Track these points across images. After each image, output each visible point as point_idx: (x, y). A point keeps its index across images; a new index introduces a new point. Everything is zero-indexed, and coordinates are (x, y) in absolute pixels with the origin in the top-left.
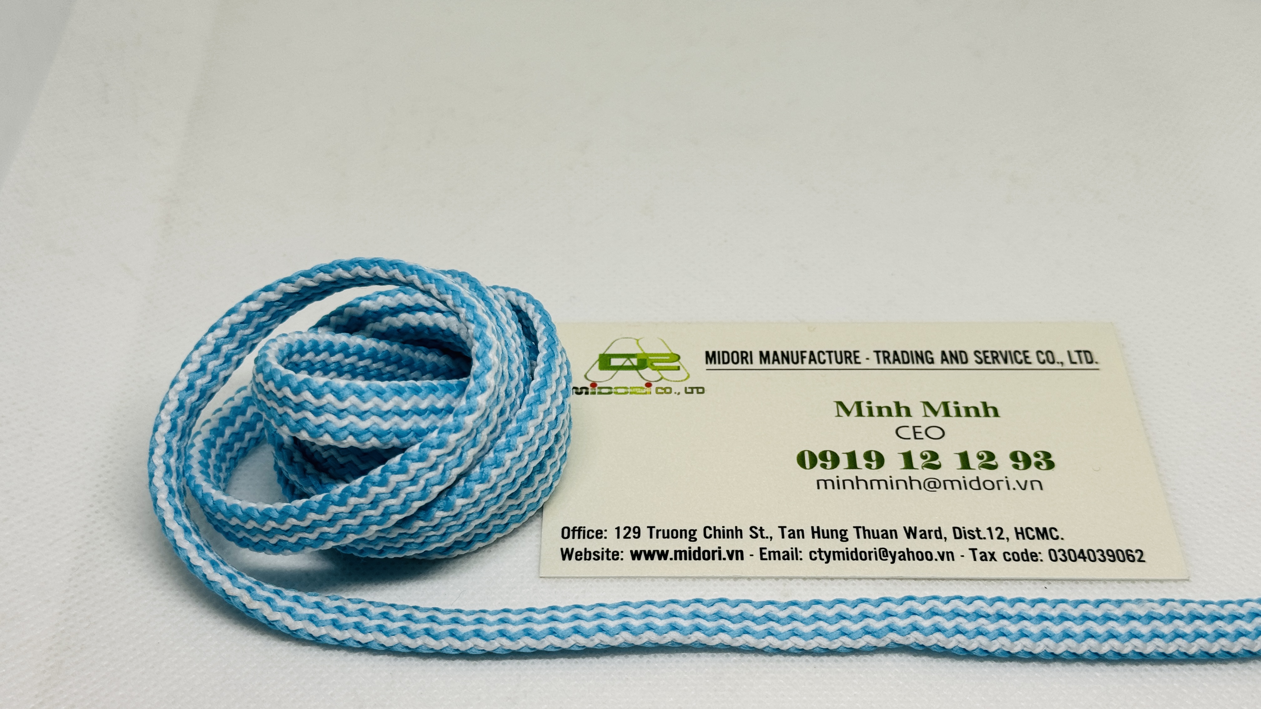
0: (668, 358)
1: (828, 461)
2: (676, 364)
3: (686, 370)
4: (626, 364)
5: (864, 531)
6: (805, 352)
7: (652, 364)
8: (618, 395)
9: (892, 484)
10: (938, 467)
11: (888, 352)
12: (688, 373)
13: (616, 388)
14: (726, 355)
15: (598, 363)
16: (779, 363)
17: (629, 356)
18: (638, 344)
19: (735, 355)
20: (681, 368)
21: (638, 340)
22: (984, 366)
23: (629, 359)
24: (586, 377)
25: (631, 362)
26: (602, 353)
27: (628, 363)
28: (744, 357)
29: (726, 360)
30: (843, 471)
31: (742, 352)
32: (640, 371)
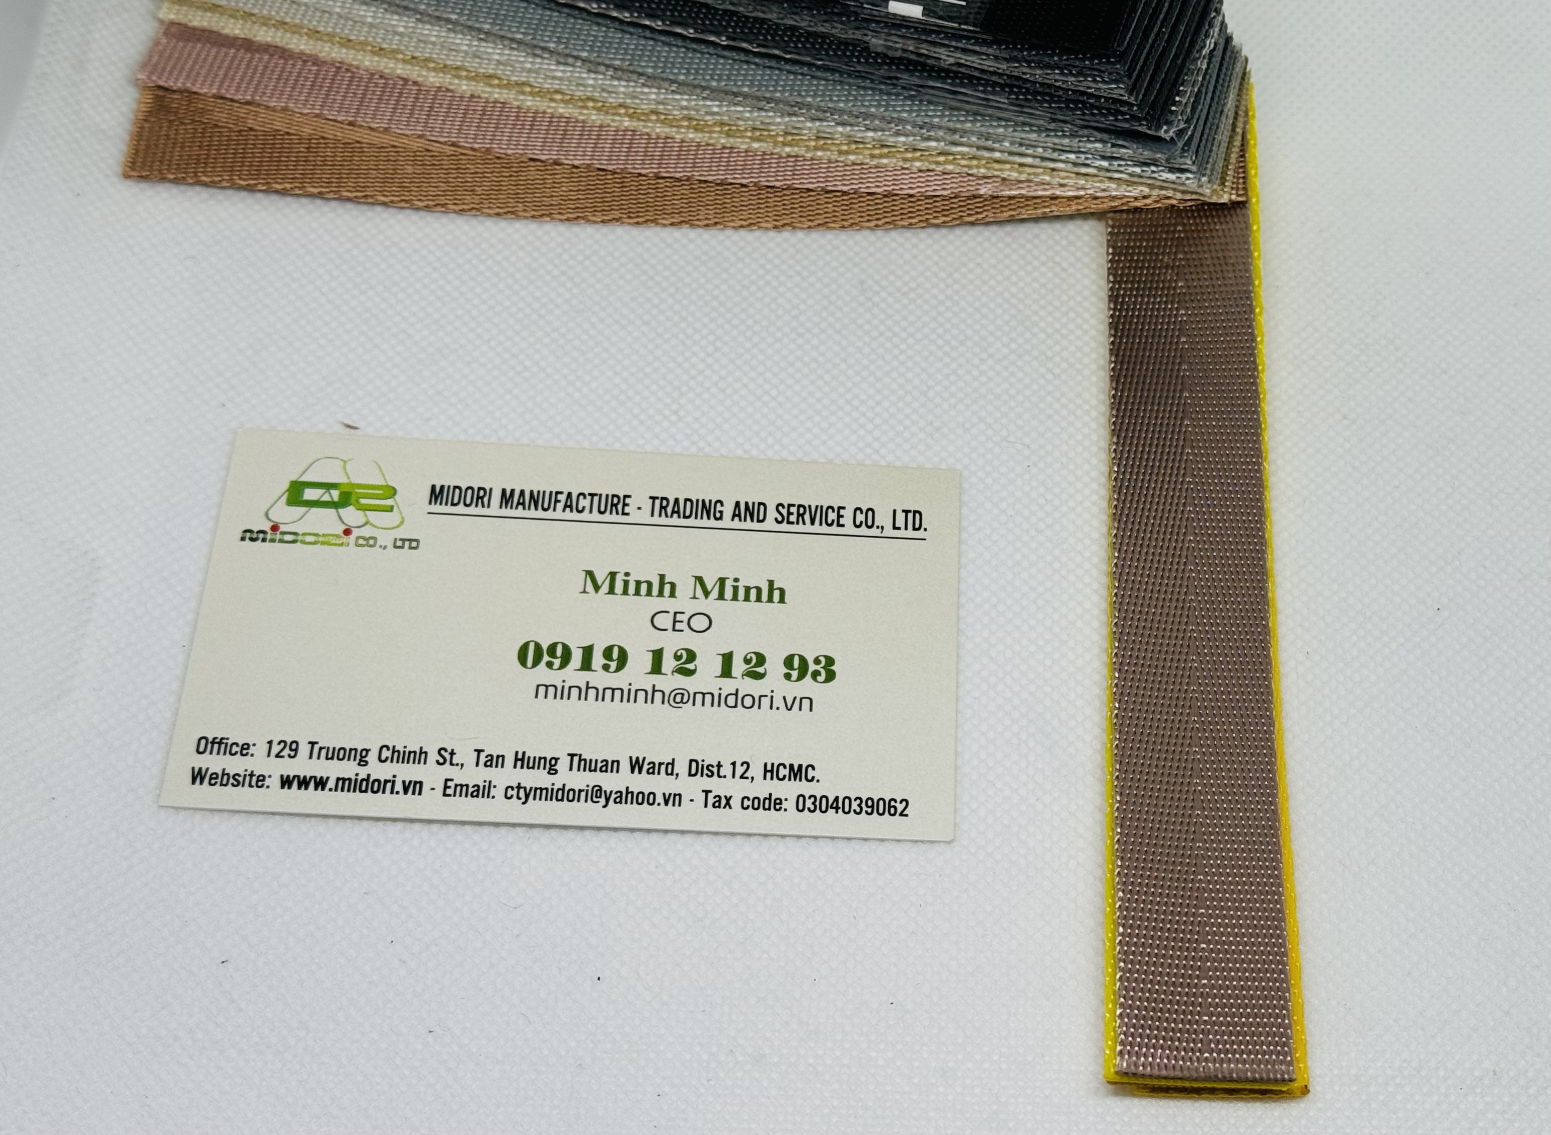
0: (380, 492)
1: (556, 657)
2: (389, 502)
3: (401, 513)
4: (323, 499)
5: (580, 760)
6: (561, 493)
7: (357, 501)
8: (305, 546)
9: (629, 695)
10: (691, 673)
11: (667, 499)
12: (402, 518)
13: (304, 534)
14: (457, 491)
15: (286, 496)
16: (524, 508)
17: (329, 486)
18: (345, 468)
19: (470, 492)
20: (395, 508)
21: (345, 462)
22: (784, 527)
23: (328, 490)
24: (267, 515)
25: (331, 496)
26: (294, 479)
27: (326, 498)
28: (480, 496)
29: (456, 501)
30: (572, 675)
31: (480, 489)
32: (340, 510)
